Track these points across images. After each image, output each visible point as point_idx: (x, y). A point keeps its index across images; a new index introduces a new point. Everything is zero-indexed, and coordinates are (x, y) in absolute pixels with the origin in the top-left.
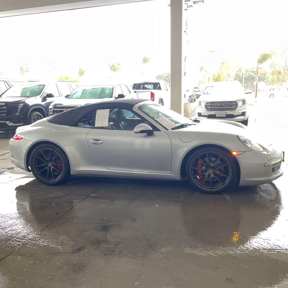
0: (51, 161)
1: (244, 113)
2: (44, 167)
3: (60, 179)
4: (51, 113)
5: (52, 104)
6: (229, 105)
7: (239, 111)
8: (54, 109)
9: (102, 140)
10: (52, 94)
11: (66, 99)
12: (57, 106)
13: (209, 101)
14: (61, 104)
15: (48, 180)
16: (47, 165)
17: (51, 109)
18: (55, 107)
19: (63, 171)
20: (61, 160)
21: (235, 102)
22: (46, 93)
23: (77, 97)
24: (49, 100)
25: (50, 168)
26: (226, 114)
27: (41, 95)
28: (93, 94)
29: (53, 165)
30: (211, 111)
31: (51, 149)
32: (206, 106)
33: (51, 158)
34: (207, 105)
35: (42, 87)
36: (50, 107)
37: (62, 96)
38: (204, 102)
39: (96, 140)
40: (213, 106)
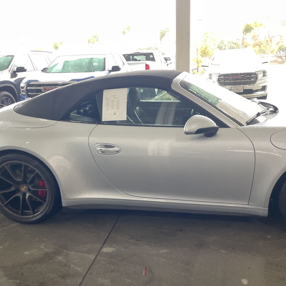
0: (24, 182)
1: (264, 87)
2: (14, 192)
3: (43, 214)
4: (24, 93)
5: (24, 81)
6: (248, 78)
7: (260, 85)
8: (27, 88)
9: (118, 147)
10: (23, 68)
11: (43, 73)
12: (31, 83)
13: (222, 73)
14: (37, 81)
15: (22, 214)
16: (18, 190)
17: (23, 88)
18: (28, 84)
19: (47, 199)
20: (42, 180)
21: (255, 73)
22: (15, 66)
23: (58, 71)
24: (20, 75)
25: (24, 195)
26: (244, 89)
27: (9, 69)
28: (78, 67)
29: (29, 190)
30: (225, 86)
31: (23, 163)
32: (219, 80)
33: (25, 177)
34: (221, 78)
35: (10, 58)
36: (22, 85)
37: (37, 70)
38: (217, 75)
39: (107, 146)
40: (228, 79)
